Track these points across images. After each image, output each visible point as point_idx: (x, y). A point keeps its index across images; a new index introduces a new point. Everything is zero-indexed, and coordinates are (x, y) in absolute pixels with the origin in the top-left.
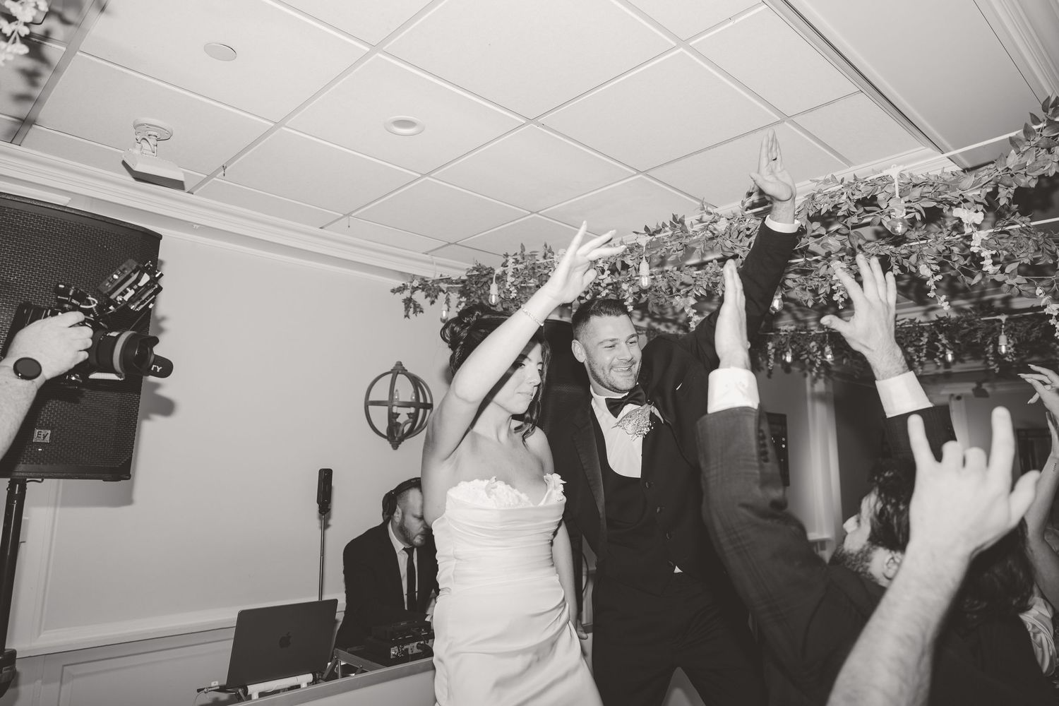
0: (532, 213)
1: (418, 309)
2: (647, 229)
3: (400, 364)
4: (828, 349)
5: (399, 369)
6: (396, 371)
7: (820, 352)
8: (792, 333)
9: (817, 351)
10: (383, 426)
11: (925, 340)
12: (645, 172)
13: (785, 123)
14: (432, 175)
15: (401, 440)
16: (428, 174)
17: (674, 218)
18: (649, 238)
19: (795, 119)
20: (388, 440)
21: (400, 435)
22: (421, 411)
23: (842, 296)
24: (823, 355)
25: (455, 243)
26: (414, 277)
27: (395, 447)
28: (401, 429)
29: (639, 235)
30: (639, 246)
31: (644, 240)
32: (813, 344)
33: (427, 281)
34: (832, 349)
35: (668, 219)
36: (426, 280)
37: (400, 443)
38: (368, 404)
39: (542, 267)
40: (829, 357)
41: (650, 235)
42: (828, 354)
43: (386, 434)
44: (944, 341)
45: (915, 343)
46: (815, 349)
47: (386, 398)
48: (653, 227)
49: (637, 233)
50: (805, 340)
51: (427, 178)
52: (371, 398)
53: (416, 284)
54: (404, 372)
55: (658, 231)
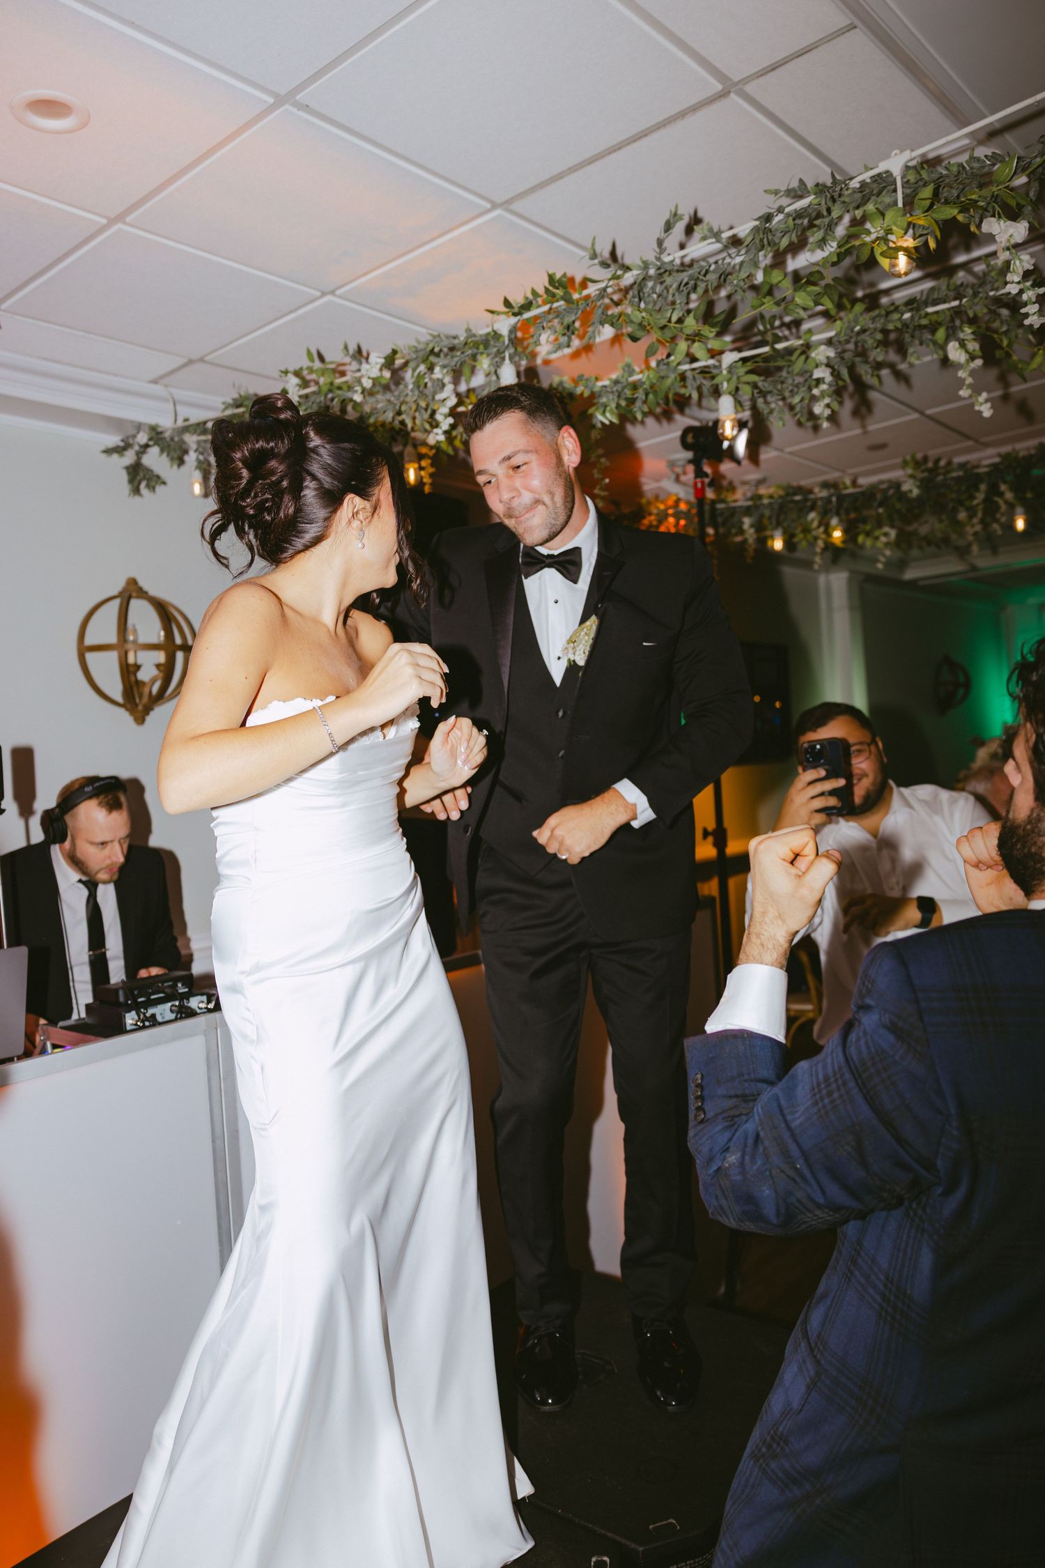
0: (324, 294)
1: (154, 481)
2: (507, 303)
3: (133, 582)
4: (834, 521)
5: (132, 591)
6: (127, 594)
7: (822, 529)
8: (780, 501)
9: (819, 526)
10: (115, 688)
11: (980, 496)
12: (506, 204)
13: (732, 95)
14: (128, 219)
15: (148, 710)
16: (121, 218)
17: (551, 278)
18: (513, 320)
19: (749, 88)
20: (127, 709)
21: (145, 699)
22: (180, 656)
23: (828, 406)
24: (828, 533)
25: (202, 360)
26: (139, 427)
27: (140, 720)
28: (146, 690)
29: (496, 317)
30: (496, 335)
31: (504, 325)
32: (812, 515)
33: (161, 433)
34: (841, 521)
35: (541, 284)
36: (160, 430)
37: (148, 714)
38: (83, 650)
39: (345, 388)
40: (837, 534)
41: (515, 315)
42: (834, 529)
43: (120, 699)
44: (1009, 495)
45: (967, 503)
46: (815, 524)
47: (112, 638)
48: (517, 299)
49: (492, 312)
50: (801, 510)
51: (120, 226)
52: (89, 641)
53: (142, 438)
54: (142, 594)
55: (527, 306)
